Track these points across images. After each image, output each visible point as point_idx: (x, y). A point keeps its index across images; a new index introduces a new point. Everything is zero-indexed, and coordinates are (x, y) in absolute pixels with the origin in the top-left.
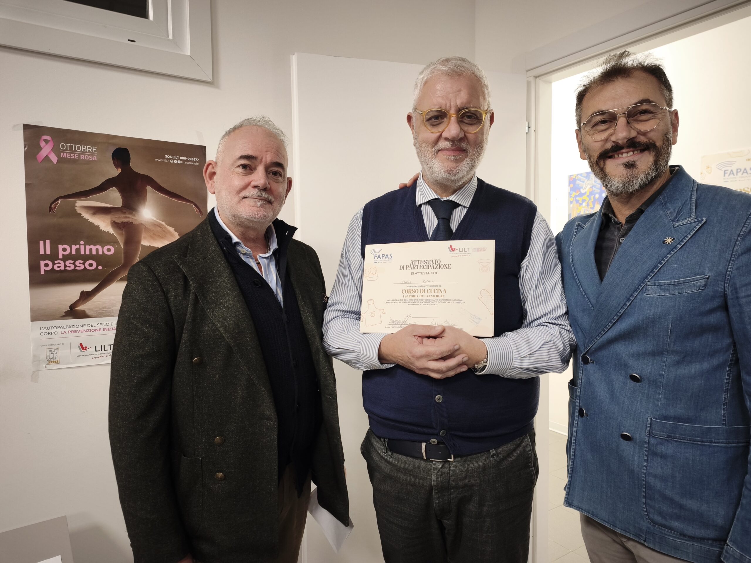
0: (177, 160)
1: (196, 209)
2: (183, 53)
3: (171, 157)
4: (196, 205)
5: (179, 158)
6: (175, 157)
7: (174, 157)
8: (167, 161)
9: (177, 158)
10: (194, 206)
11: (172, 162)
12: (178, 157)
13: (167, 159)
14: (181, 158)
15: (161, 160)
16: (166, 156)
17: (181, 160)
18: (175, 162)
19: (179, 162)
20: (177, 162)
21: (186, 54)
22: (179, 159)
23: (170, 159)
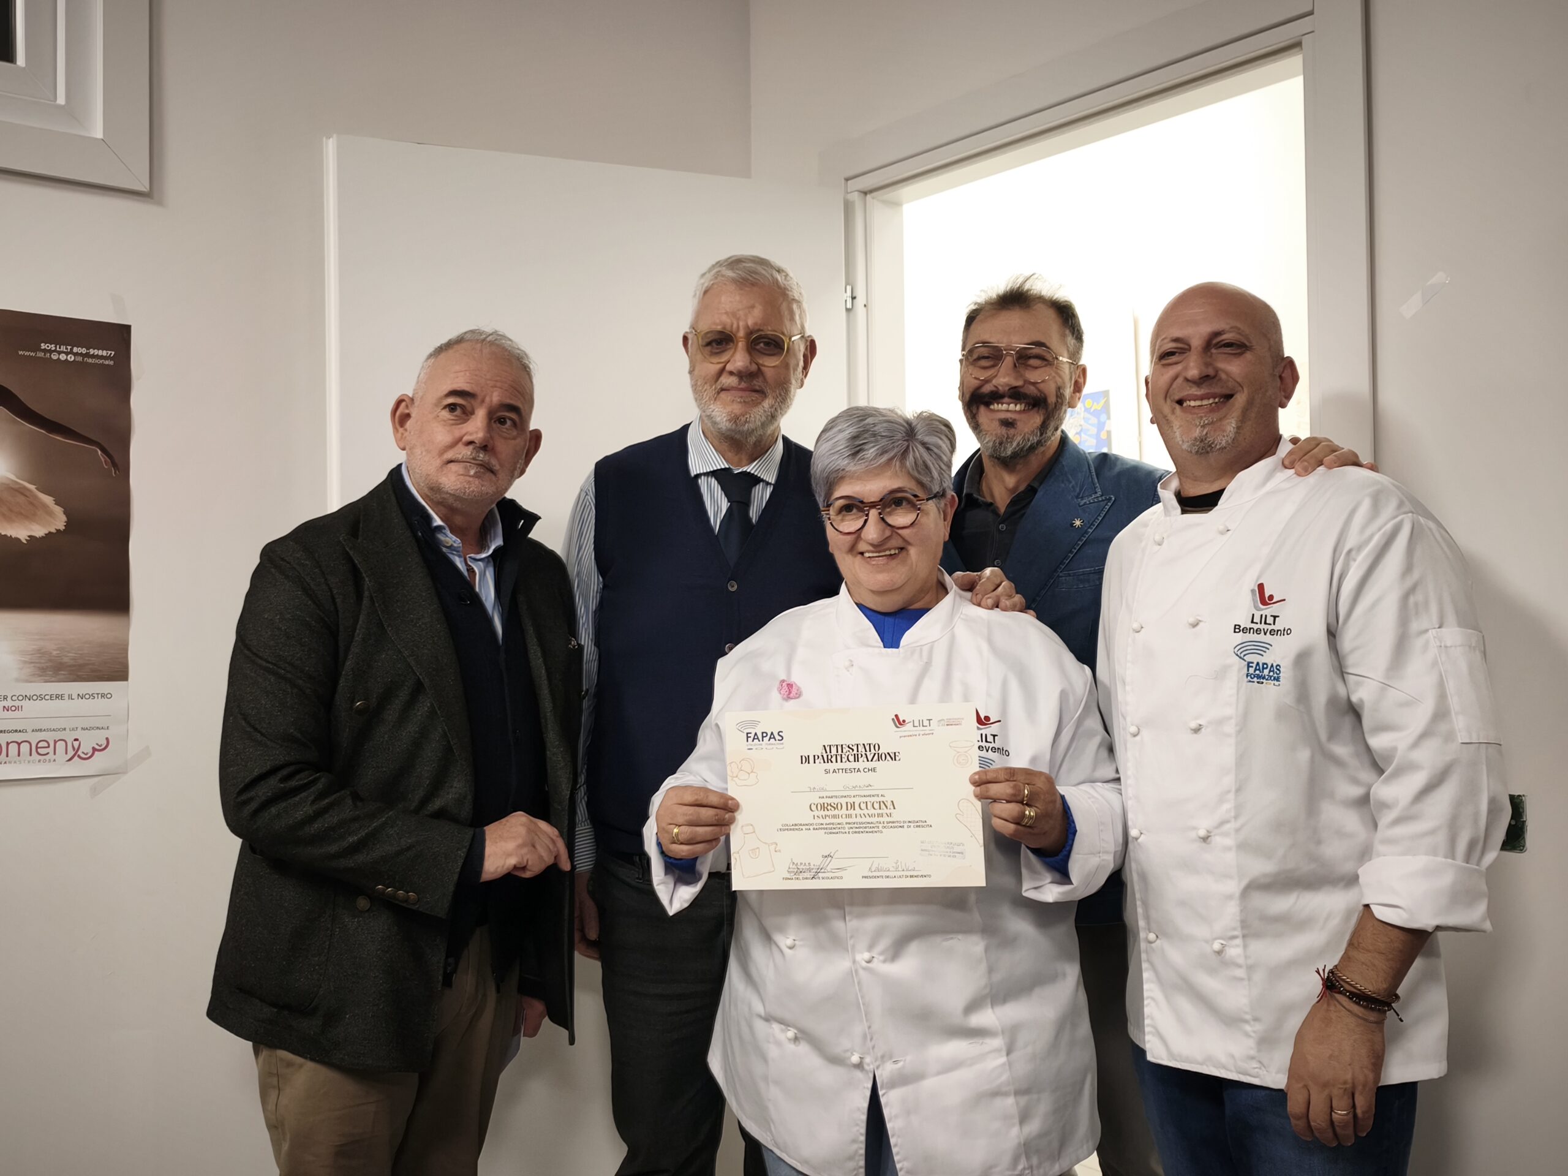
0: (67, 354)
1: (104, 458)
2: (86, 134)
3: (53, 347)
4: (104, 450)
5: (71, 349)
6: (63, 348)
7: (60, 348)
8: (45, 355)
9: (67, 349)
10: (100, 452)
11: (55, 357)
12: (69, 347)
13: (45, 351)
14: (75, 350)
15: (32, 354)
16: (43, 346)
17: (76, 354)
18: (63, 357)
19: (71, 358)
20: (65, 357)
21: (95, 136)
22: (71, 352)
23: (51, 351)
